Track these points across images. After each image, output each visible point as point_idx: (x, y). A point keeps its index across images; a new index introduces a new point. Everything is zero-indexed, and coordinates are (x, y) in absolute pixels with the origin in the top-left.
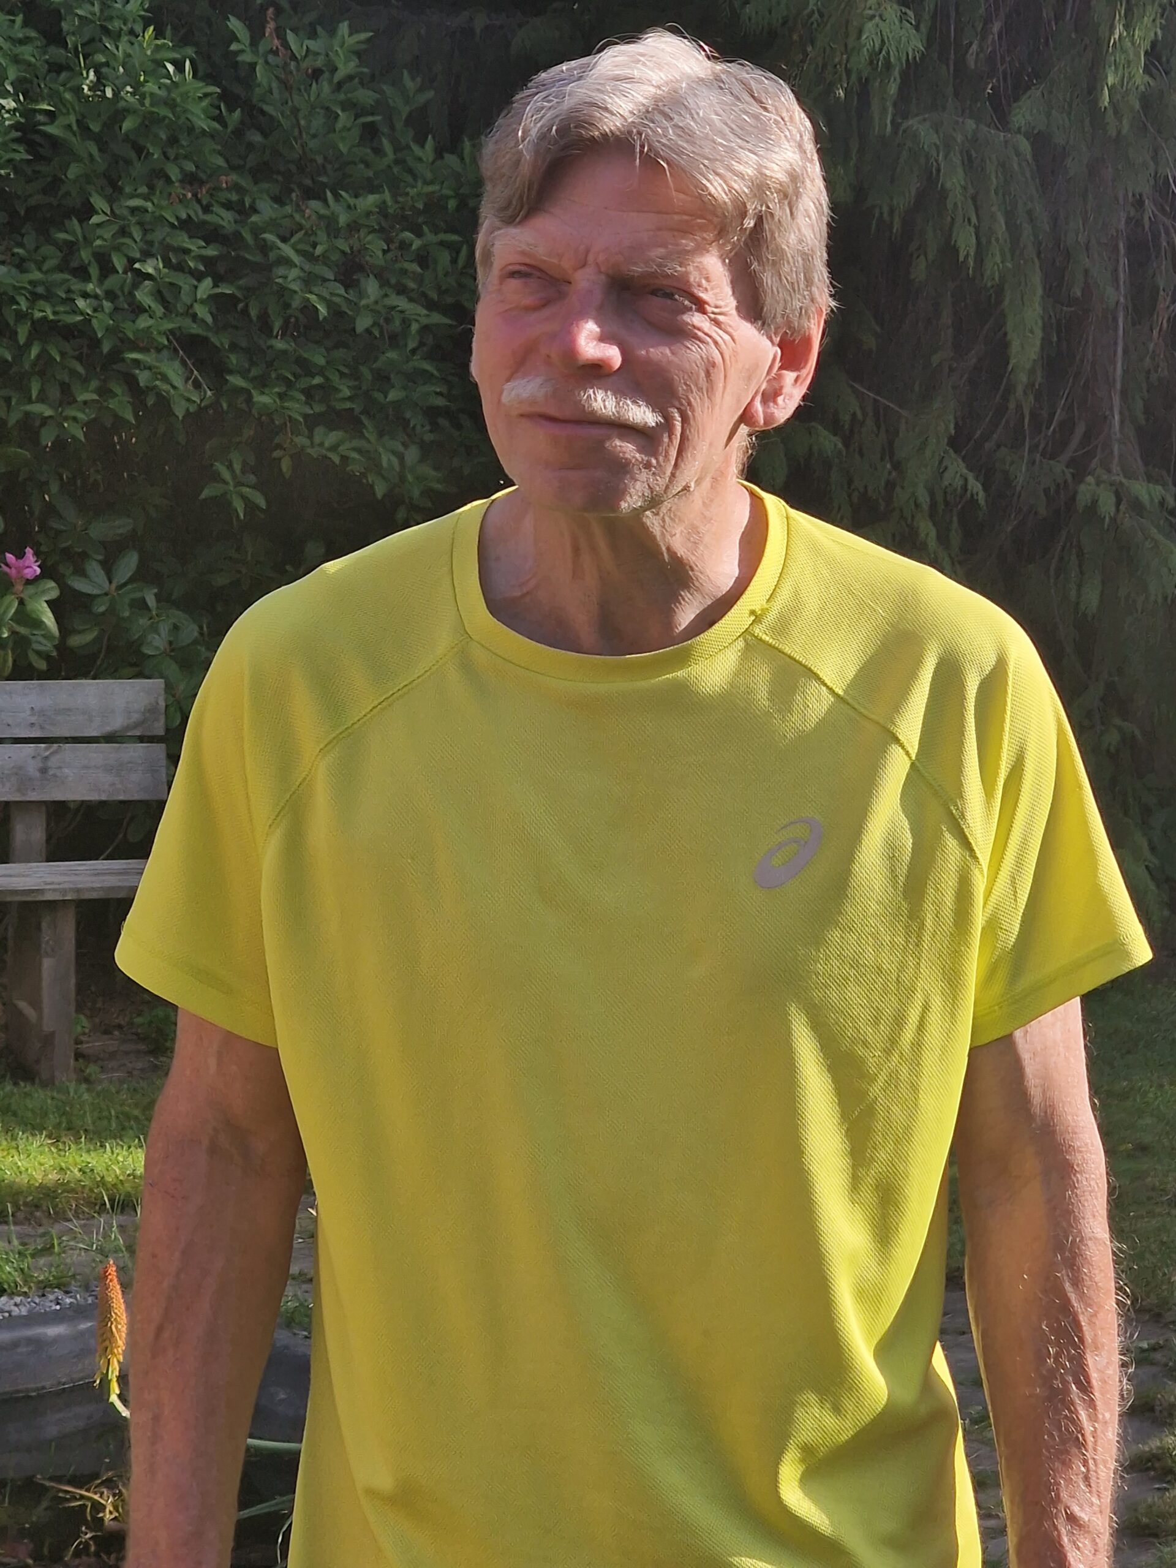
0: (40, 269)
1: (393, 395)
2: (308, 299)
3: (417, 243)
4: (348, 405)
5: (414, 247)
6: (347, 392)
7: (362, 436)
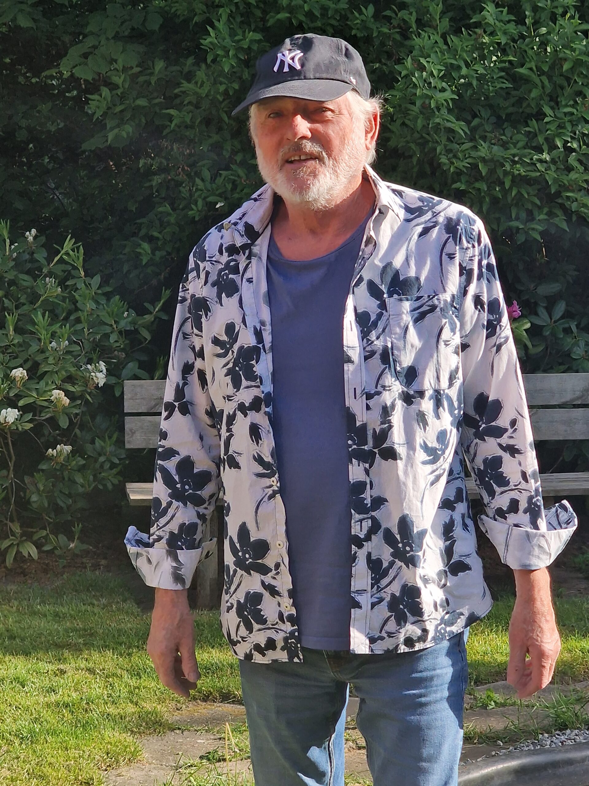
0: (515, 147)
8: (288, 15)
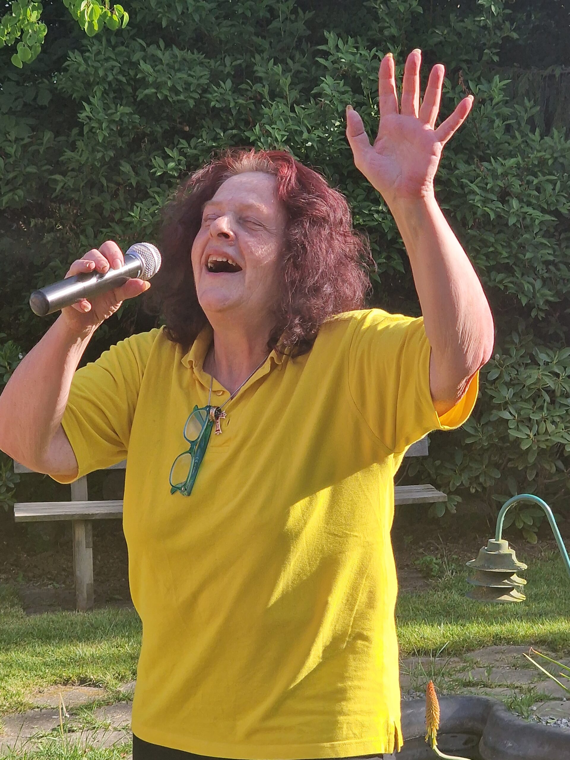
1: (528, 255)
2: (485, 210)
3: (536, 181)
4: (507, 261)
5: (534, 183)
6: (505, 254)
7: (514, 275)
8: (154, 90)
